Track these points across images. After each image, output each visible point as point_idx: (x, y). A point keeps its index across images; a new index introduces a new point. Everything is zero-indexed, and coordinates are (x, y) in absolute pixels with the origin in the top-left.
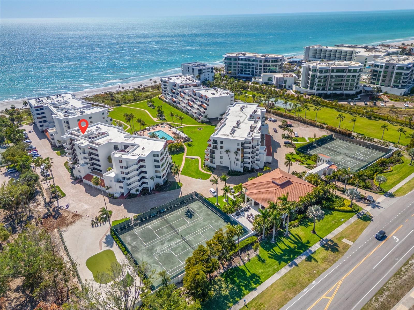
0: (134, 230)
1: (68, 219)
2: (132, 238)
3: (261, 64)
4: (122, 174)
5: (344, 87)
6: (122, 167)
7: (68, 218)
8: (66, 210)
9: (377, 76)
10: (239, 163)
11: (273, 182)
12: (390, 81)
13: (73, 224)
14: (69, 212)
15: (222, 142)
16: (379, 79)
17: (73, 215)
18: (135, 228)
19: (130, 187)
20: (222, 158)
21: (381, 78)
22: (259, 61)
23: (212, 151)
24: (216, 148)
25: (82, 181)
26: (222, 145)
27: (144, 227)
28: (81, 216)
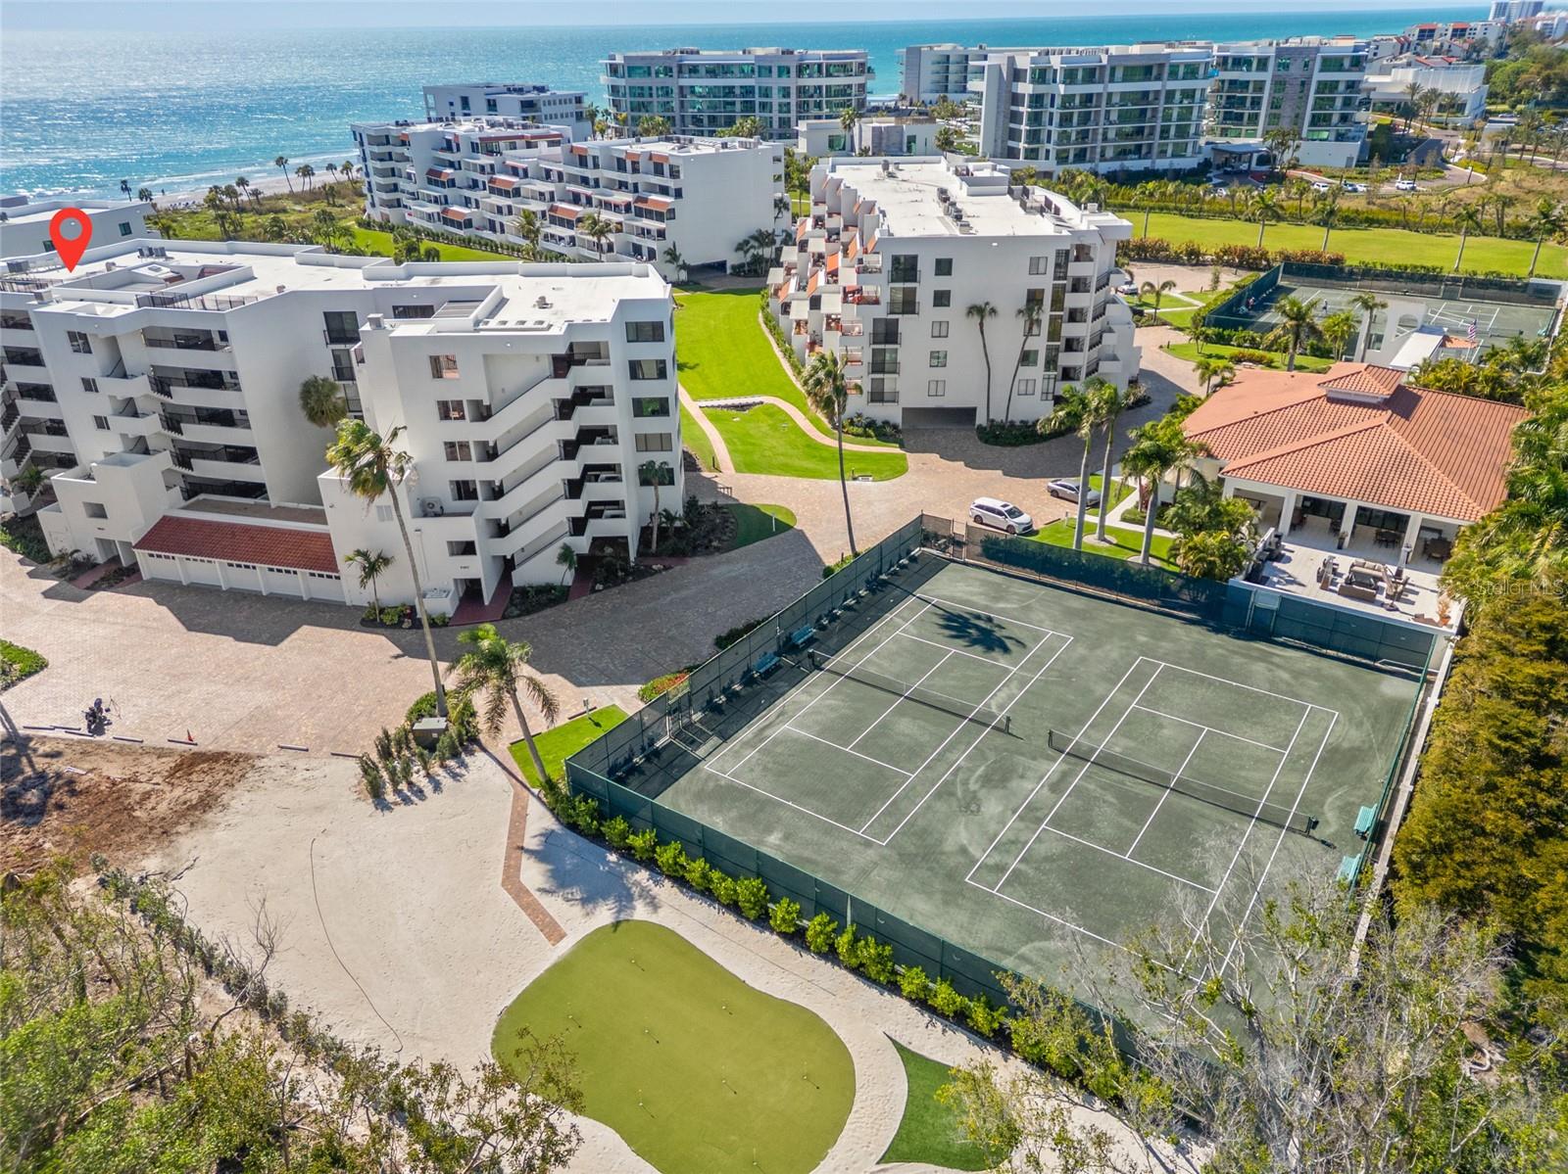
0: (706, 767)
1: (146, 796)
2: (734, 814)
3: (785, 82)
4: (452, 457)
5: (1157, 141)
6: (447, 410)
7: (140, 788)
8: (100, 745)
9: (1248, 104)
10: (1037, 372)
11: (1331, 400)
12: (1297, 116)
13: (209, 816)
14: (129, 749)
15: (944, 267)
16: (1257, 116)
17: (169, 763)
18: (701, 752)
19: (508, 546)
20: (938, 359)
21: (1263, 112)
22: (775, 70)
23: (882, 329)
24: (909, 305)
25: (133, 570)
26: (943, 283)
27: (760, 735)
28: (247, 757)
